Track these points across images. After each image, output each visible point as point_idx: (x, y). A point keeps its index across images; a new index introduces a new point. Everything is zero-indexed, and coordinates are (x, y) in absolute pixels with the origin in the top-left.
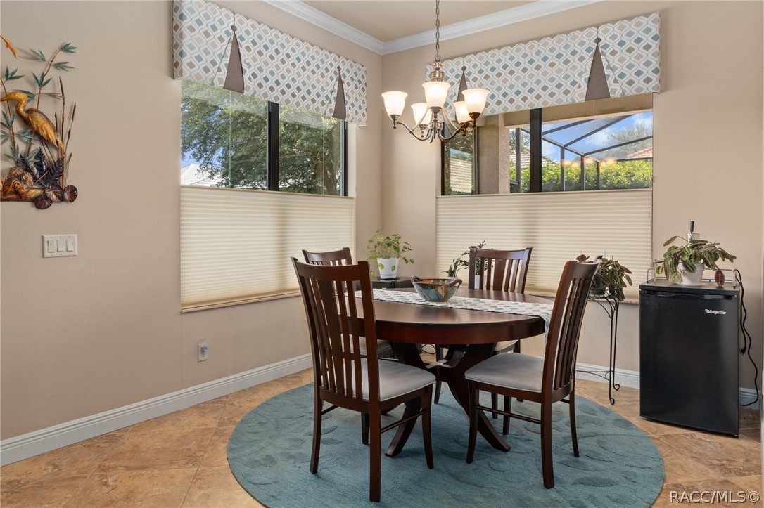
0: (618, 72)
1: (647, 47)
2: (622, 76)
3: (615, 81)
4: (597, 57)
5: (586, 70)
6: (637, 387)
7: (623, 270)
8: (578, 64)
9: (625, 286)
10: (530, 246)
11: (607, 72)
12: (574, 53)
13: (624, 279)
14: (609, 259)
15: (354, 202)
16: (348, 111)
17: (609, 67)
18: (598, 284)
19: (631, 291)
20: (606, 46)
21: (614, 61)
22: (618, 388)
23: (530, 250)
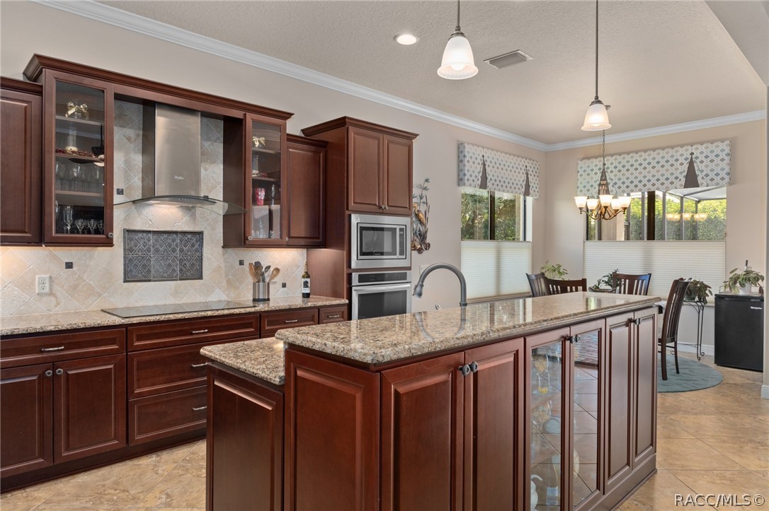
0: (704, 173)
1: (723, 160)
2: (707, 175)
3: (703, 178)
4: (691, 164)
5: (684, 171)
6: (713, 354)
7: (706, 287)
8: (679, 167)
9: (708, 296)
10: (650, 272)
11: (697, 173)
12: (677, 160)
13: (707, 292)
14: (698, 280)
15: (531, 245)
16: (531, 191)
17: (699, 170)
18: (691, 294)
19: (711, 299)
20: (697, 158)
21: (702, 166)
22: (703, 354)
23: (650, 275)
